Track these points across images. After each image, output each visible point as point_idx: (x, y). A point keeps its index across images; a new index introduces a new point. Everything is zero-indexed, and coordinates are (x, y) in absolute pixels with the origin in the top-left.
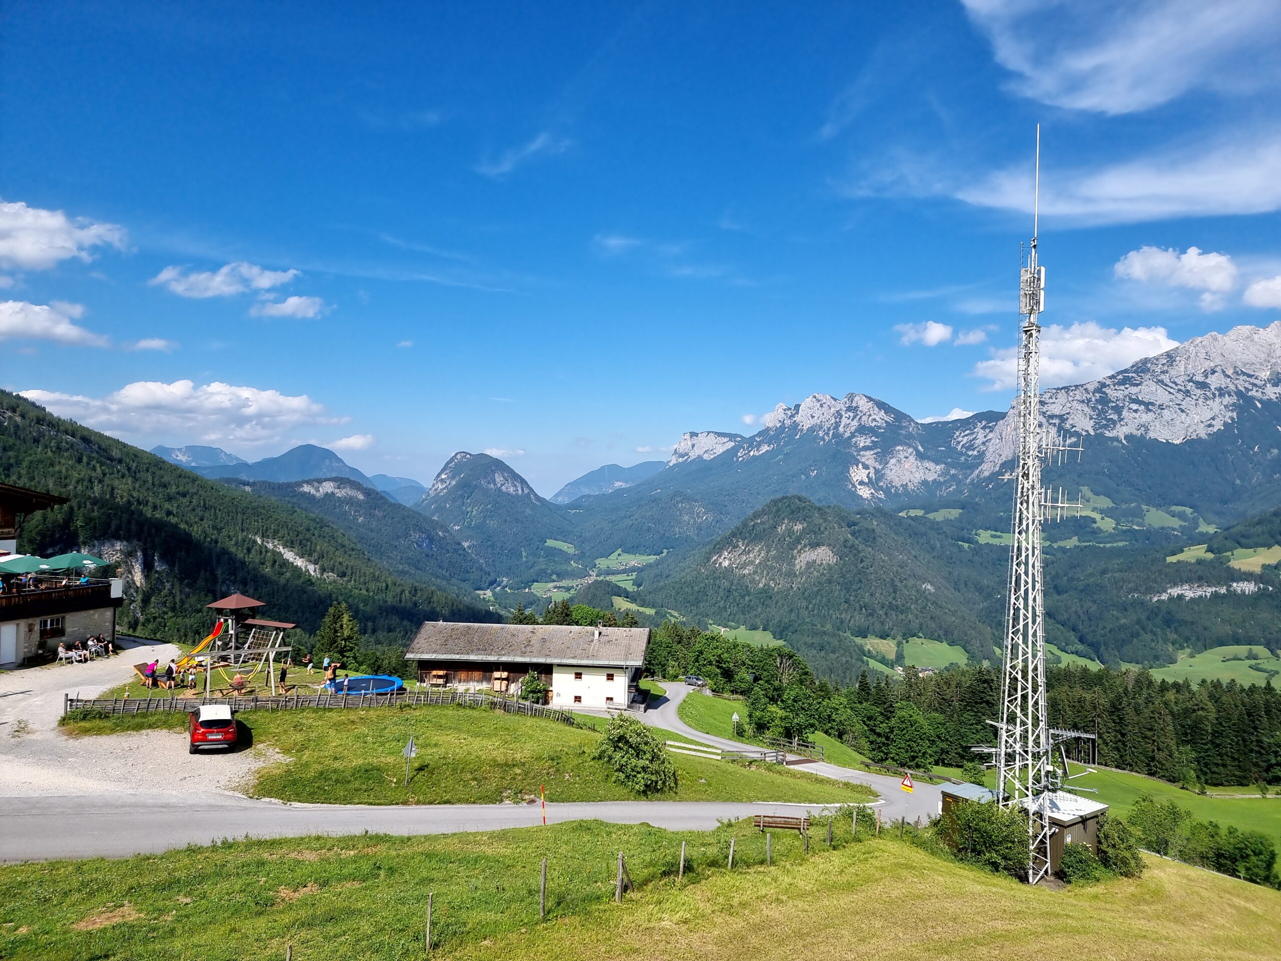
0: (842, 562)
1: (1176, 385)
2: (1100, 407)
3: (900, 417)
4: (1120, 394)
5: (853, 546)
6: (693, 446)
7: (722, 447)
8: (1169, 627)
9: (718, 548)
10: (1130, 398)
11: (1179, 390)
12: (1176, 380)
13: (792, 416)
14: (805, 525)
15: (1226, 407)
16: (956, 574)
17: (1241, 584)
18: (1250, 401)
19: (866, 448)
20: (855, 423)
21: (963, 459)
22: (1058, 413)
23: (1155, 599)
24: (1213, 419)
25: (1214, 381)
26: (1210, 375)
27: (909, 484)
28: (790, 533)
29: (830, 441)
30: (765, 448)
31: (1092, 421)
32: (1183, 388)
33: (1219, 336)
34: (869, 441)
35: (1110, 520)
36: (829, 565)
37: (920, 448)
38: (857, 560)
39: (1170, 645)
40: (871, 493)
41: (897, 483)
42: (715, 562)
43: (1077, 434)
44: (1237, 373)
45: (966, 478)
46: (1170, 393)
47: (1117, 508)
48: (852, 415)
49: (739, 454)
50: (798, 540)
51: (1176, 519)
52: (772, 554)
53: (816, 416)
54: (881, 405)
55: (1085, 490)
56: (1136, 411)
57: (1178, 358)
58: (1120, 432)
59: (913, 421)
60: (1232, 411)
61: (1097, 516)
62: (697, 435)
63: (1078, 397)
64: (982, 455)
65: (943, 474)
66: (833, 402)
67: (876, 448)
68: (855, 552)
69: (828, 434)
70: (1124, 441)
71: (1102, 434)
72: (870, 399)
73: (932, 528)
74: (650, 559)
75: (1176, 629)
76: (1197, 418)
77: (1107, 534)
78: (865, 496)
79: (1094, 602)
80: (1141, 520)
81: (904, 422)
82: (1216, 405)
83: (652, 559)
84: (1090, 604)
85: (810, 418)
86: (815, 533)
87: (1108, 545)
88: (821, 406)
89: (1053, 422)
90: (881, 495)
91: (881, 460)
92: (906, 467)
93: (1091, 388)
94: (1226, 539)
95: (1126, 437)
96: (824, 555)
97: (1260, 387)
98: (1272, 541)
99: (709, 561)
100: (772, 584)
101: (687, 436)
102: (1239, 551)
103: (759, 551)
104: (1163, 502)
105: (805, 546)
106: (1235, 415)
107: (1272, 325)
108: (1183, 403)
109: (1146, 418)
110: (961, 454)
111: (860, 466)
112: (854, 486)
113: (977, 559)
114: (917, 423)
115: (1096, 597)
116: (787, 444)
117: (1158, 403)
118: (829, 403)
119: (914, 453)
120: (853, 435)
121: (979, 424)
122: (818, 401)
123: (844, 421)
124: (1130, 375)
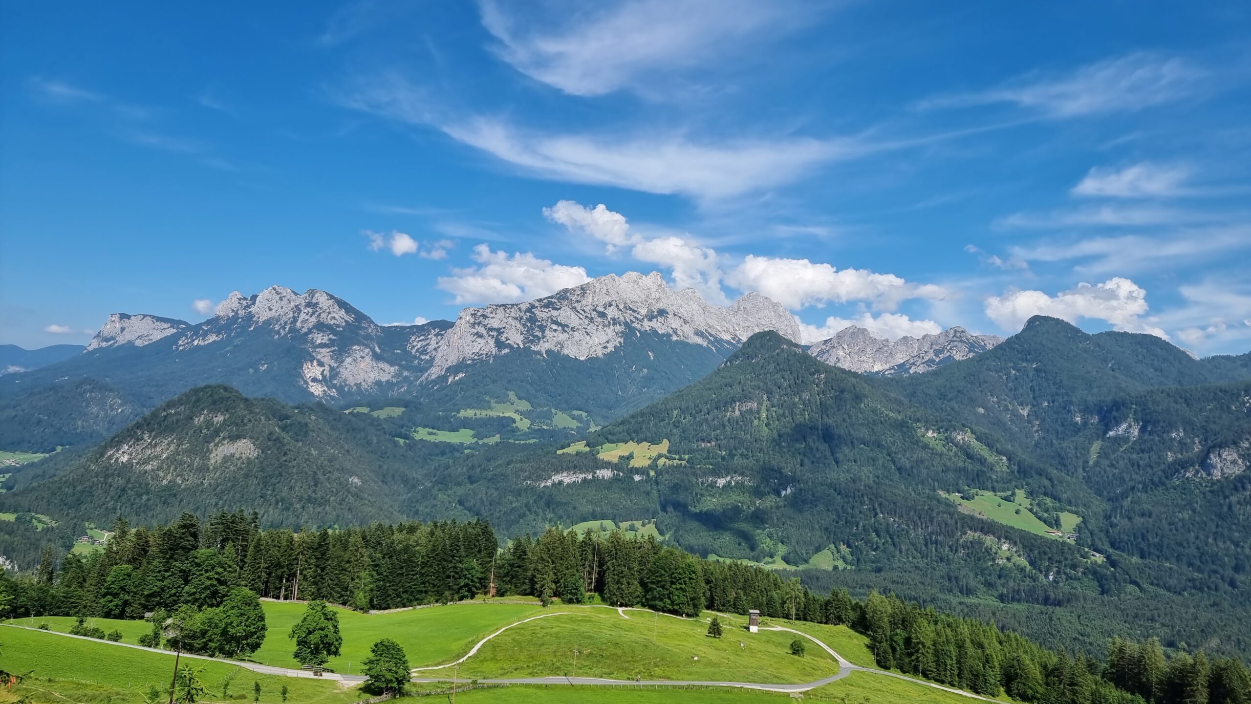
0: (263, 456)
1: (585, 312)
2: (529, 325)
3: (360, 317)
4: (544, 316)
5: (278, 438)
6: (123, 329)
7: (159, 333)
8: (549, 507)
9: (116, 442)
10: (552, 319)
11: (587, 317)
12: (585, 308)
13: (248, 306)
14: (227, 416)
15: (617, 333)
16: (385, 467)
17: (602, 471)
18: (632, 330)
19: (322, 346)
20: (313, 320)
21: (416, 362)
22: (496, 327)
23: (542, 485)
24: (608, 342)
25: (611, 312)
26: (607, 307)
27: (363, 383)
28: (209, 424)
29: (286, 335)
30: (212, 338)
31: (522, 336)
32: (589, 315)
33: (617, 278)
34: (326, 338)
35: (527, 420)
36: (248, 458)
37: (377, 350)
38: (280, 454)
39: (547, 523)
40: (324, 391)
41: (351, 381)
42: (110, 458)
43: (509, 346)
44: (626, 307)
45: (417, 380)
46: (580, 318)
47: (533, 411)
48: (311, 310)
49: (180, 342)
50: (217, 432)
51: (575, 421)
52: (184, 447)
53: (274, 308)
54: (342, 304)
55: (511, 394)
56: (555, 331)
57: (588, 291)
58: (543, 347)
59: (373, 322)
60: (621, 337)
61: (517, 417)
62: (129, 317)
63: (513, 315)
64: (432, 359)
65: (396, 376)
66: (294, 296)
67: (333, 346)
68: (278, 445)
69: (284, 328)
70: (545, 355)
71: (529, 348)
72: (332, 297)
73: (372, 424)
74: (34, 458)
75: (553, 509)
76: (597, 341)
77: (522, 432)
78: (316, 393)
79: (497, 489)
80: (550, 422)
81: (364, 323)
82: (611, 332)
83: (39, 456)
84: (493, 491)
85: (267, 310)
86: (237, 425)
87: (522, 442)
88: (281, 299)
89: (492, 334)
90: (334, 393)
91: (337, 358)
92: (362, 366)
93: (524, 307)
94: (599, 436)
95: (547, 352)
96: (245, 448)
97: (640, 321)
98: (628, 438)
99: (102, 455)
100: (179, 481)
101: (116, 318)
102: (607, 446)
103: (168, 444)
104: (568, 407)
105: (224, 438)
106: (622, 340)
107: (651, 274)
108: (589, 327)
109: (562, 337)
110: (415, 357)
111: (315, 363)
112: (306, 382)
113: (410, 454)
114: (376, 325)
115: (499, 485)
116: (238, 335)
117: (571, 326)
118: (288, 297)
119: (371, 353)
120: (310, 331)
121: (433, 331)
122: (278, 293)
123: (303, 316)
124: (553, 300)
